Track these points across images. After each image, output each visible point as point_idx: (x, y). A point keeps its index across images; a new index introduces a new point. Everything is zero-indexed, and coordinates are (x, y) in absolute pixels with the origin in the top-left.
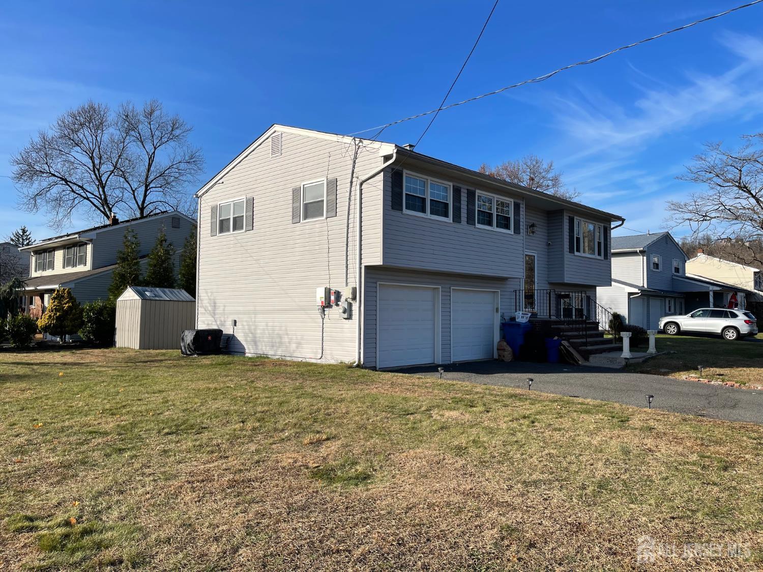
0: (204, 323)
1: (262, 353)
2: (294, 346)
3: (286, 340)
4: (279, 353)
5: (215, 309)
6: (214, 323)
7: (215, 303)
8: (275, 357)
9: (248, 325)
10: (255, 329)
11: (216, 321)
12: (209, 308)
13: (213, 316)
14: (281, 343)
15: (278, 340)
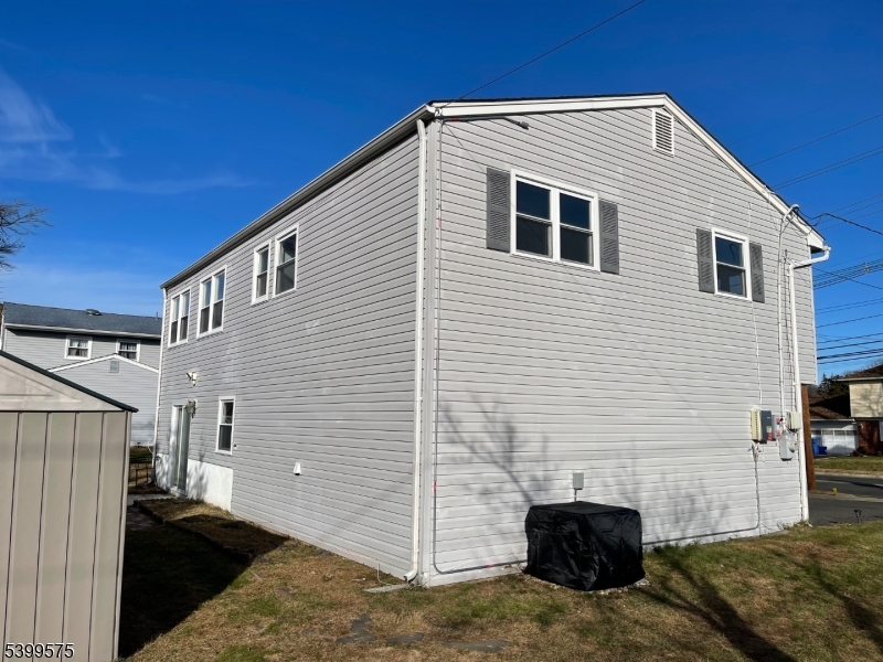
0: (469, 489)
1: (655, 540)
2: (716, 513)
3: (701, 503)
4: (690, 532)
5: (512, 447)
6: (509, 486)
7: (510, 431)
8: (683, 544)
9: (620, 484)
10: (635, 491)
11: (515, 480)
12: (490, 444)
13: (503, 467)
14: (693, 512)
15: (687, 507)
